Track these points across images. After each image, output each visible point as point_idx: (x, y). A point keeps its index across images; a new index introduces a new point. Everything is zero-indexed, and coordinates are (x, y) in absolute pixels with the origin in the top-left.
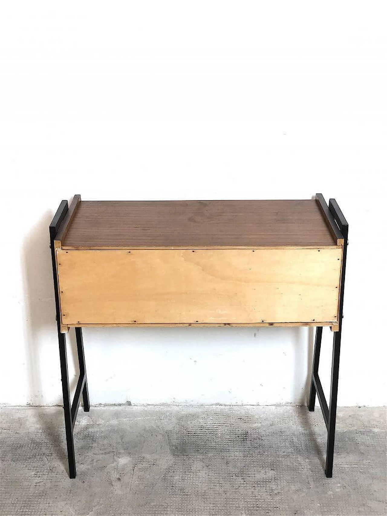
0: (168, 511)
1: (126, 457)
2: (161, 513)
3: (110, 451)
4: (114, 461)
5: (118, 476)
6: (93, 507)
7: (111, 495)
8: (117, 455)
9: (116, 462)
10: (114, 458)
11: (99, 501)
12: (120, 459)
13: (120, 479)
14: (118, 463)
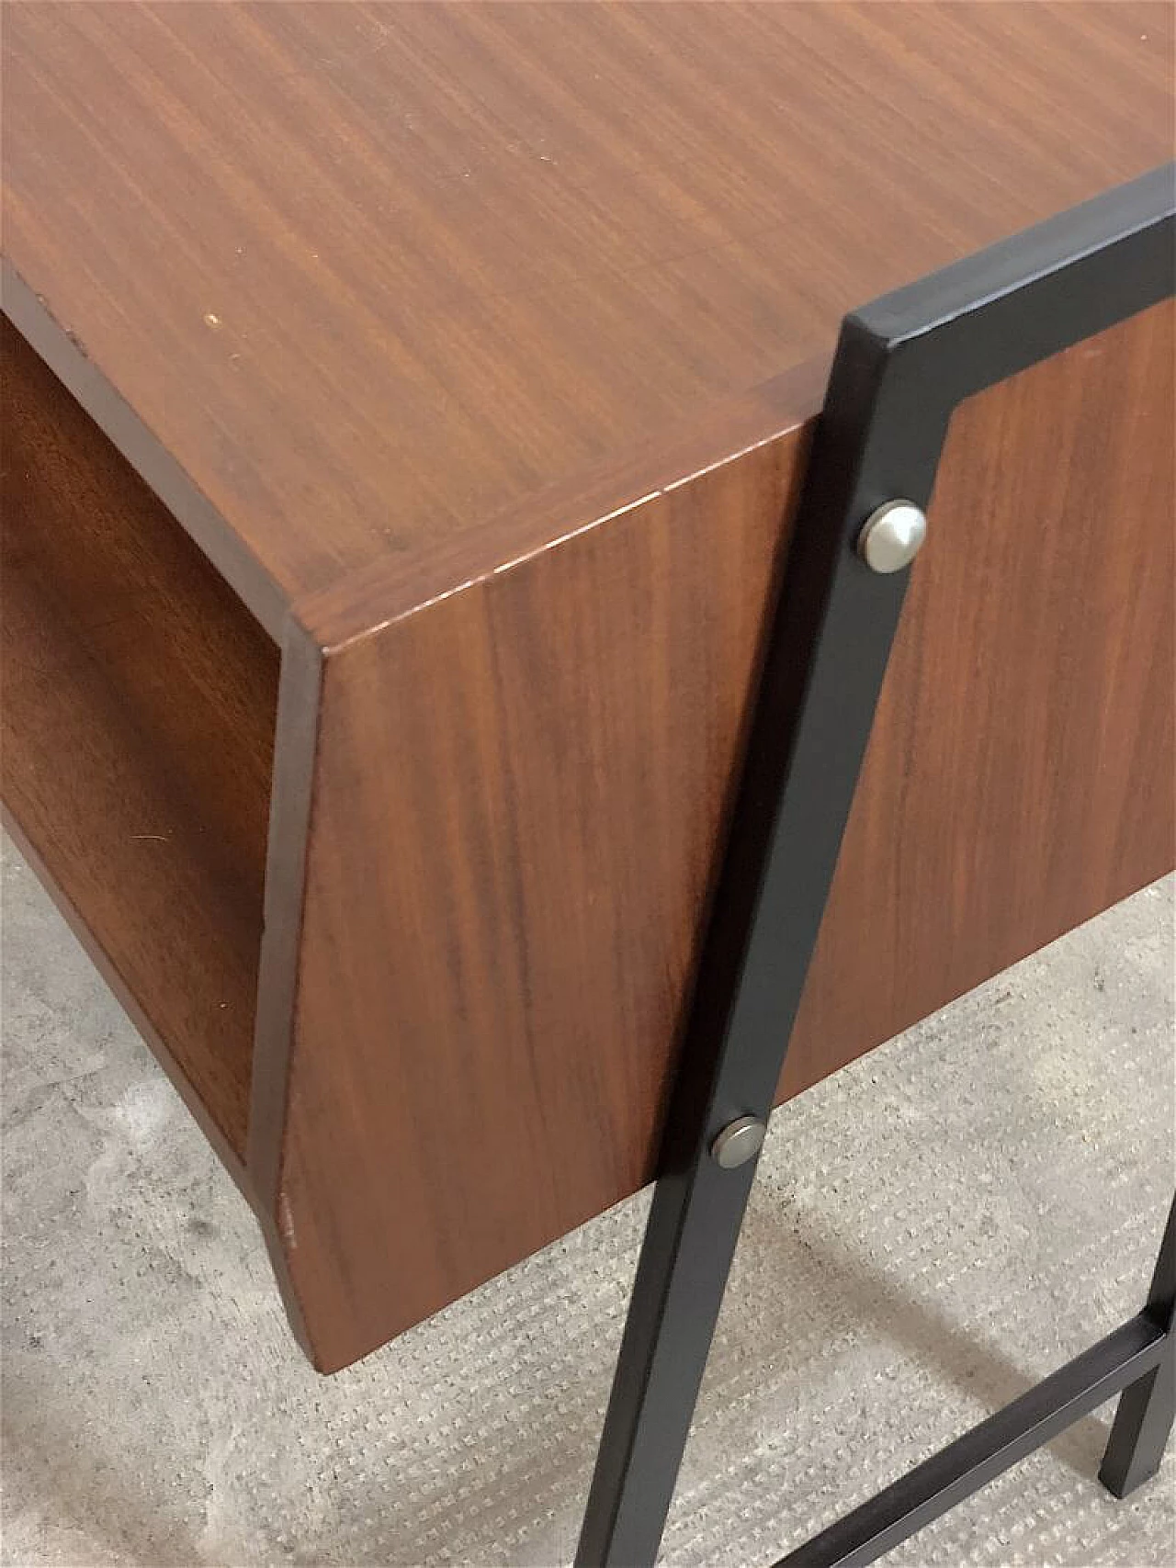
0: (566, 1279)
1: (142, 1086)
2: (545, 1309)
3: (34, 1091)
4: (98, 1137)
5: (181, 1214)
6: (198, 1465)
7: (230, 1346)
8: (83, 1094)
9: (107, 1133)
10: (84, 1125)
11: (198, 1414)
12: (119, 1112)
13: (203, 1225)
14: (125, 1139)
